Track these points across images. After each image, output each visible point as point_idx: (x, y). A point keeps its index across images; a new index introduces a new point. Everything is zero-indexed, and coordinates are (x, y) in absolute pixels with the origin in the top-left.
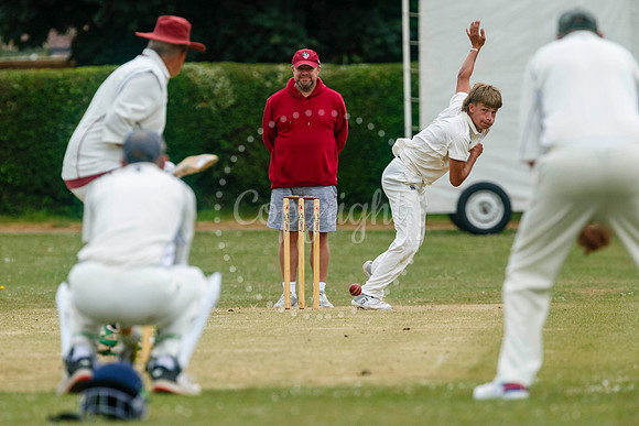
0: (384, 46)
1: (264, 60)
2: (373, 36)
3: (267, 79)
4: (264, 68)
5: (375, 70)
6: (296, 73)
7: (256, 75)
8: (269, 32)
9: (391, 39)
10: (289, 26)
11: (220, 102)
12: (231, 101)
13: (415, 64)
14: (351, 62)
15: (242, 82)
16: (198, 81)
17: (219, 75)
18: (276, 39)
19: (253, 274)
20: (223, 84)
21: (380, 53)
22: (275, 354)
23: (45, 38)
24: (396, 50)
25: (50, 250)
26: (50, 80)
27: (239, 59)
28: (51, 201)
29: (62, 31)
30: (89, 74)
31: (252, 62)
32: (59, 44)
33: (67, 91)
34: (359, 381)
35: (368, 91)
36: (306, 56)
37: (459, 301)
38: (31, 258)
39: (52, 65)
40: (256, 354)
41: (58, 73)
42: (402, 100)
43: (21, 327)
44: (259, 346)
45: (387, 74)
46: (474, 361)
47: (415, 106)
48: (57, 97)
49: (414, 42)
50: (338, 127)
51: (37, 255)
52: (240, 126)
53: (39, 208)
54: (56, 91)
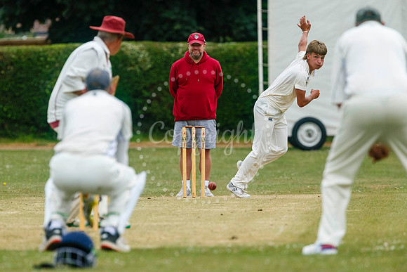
0: (246, 31)
1: (170, 40)
2: (239, 25)
3: (172, 52)
4: (170, 45)
5: (240, 46)
6: (190, 48)
7: (165, 49)
8: (173, 22)
9: (250, 27)
10: (186, 18)
11: (142, 66)
12: (149, 66)
13: (265, 42)
14: (225, 41)
15: (156, 54)
16: (128, 53)
17: (141, 49)
18: (177, 27)
19: (163, 175)
20: (144, 55)
21: (243, 36)
22: (177, 226)
23: (31, 26)
24: (253, 34)
25: (35, 160)
26: (35, 53)
27: (154, 40)
28: (35, 129)
29: (42, 21)
30: (60, 49)
31: (162, 41)
32: (41, 29)
33: (46, 59)
34: (230, 243)
35: (236, 59)
36: (197, 37)
37: (294, 192)
38: (23, 165)
39: (36, 43)
40: (165, 226)
41: (40, 48)
42: (257, 65)
43: (16, 209)
44: (167, 221)
45: (248, 48)
46: (303, 231)
47: (266, 69)
48: (39, 63)
49: (265, 29)
50: (217, 82)
51: (27, 163)
52: (155, 81)
53: (28, 133)
54: (38, 60)
